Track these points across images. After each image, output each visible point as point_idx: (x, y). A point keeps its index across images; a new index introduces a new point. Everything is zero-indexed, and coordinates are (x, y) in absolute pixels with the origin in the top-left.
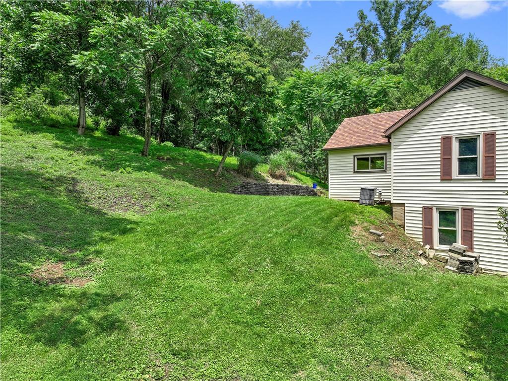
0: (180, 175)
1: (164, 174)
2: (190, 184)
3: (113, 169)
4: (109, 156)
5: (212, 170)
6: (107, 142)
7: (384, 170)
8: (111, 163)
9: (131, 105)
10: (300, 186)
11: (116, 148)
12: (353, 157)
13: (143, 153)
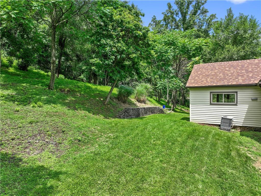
0: (81, 106)
1: (69, 105)
2: (89, 112)
3: (25, 103)
4: (22, 90)
5: (102, 99)
6: (19, 77)
7: (235, 103)
8: (24, 97)
9: (36, 51)
10: (155, 107)
11: (26, 83)
12: (209, 93)
13: (49, 87)
